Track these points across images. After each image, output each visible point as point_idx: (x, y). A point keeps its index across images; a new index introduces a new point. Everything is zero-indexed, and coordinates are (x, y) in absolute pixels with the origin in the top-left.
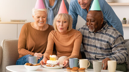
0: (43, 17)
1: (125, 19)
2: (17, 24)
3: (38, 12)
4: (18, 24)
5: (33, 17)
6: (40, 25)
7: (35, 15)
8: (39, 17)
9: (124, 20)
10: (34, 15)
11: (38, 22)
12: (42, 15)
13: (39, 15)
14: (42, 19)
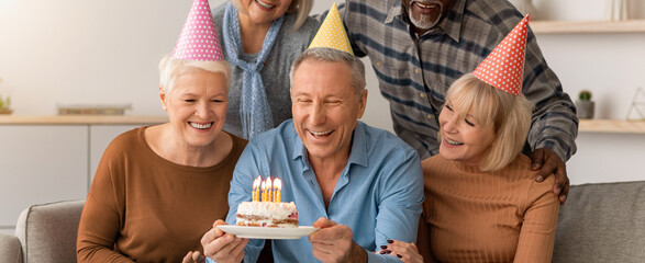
0: (212, 101)
1: (586, 96)
2: (89, 125)
3: (189, 77)
4: (92, 128)
5: (163, 96)
6: (193, 136)
7: (176, 87)
8: (192, 100)
9: (585, 102)
10: (171, 86)
11: (187, 121)
12: (210, 91)
13: (193, 90)
14: (209, 111)
